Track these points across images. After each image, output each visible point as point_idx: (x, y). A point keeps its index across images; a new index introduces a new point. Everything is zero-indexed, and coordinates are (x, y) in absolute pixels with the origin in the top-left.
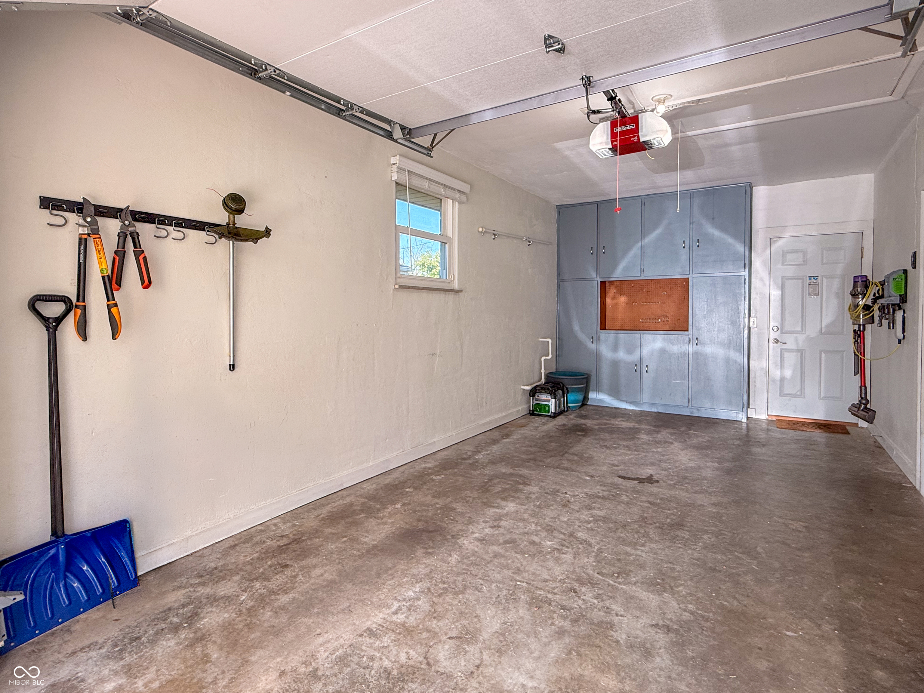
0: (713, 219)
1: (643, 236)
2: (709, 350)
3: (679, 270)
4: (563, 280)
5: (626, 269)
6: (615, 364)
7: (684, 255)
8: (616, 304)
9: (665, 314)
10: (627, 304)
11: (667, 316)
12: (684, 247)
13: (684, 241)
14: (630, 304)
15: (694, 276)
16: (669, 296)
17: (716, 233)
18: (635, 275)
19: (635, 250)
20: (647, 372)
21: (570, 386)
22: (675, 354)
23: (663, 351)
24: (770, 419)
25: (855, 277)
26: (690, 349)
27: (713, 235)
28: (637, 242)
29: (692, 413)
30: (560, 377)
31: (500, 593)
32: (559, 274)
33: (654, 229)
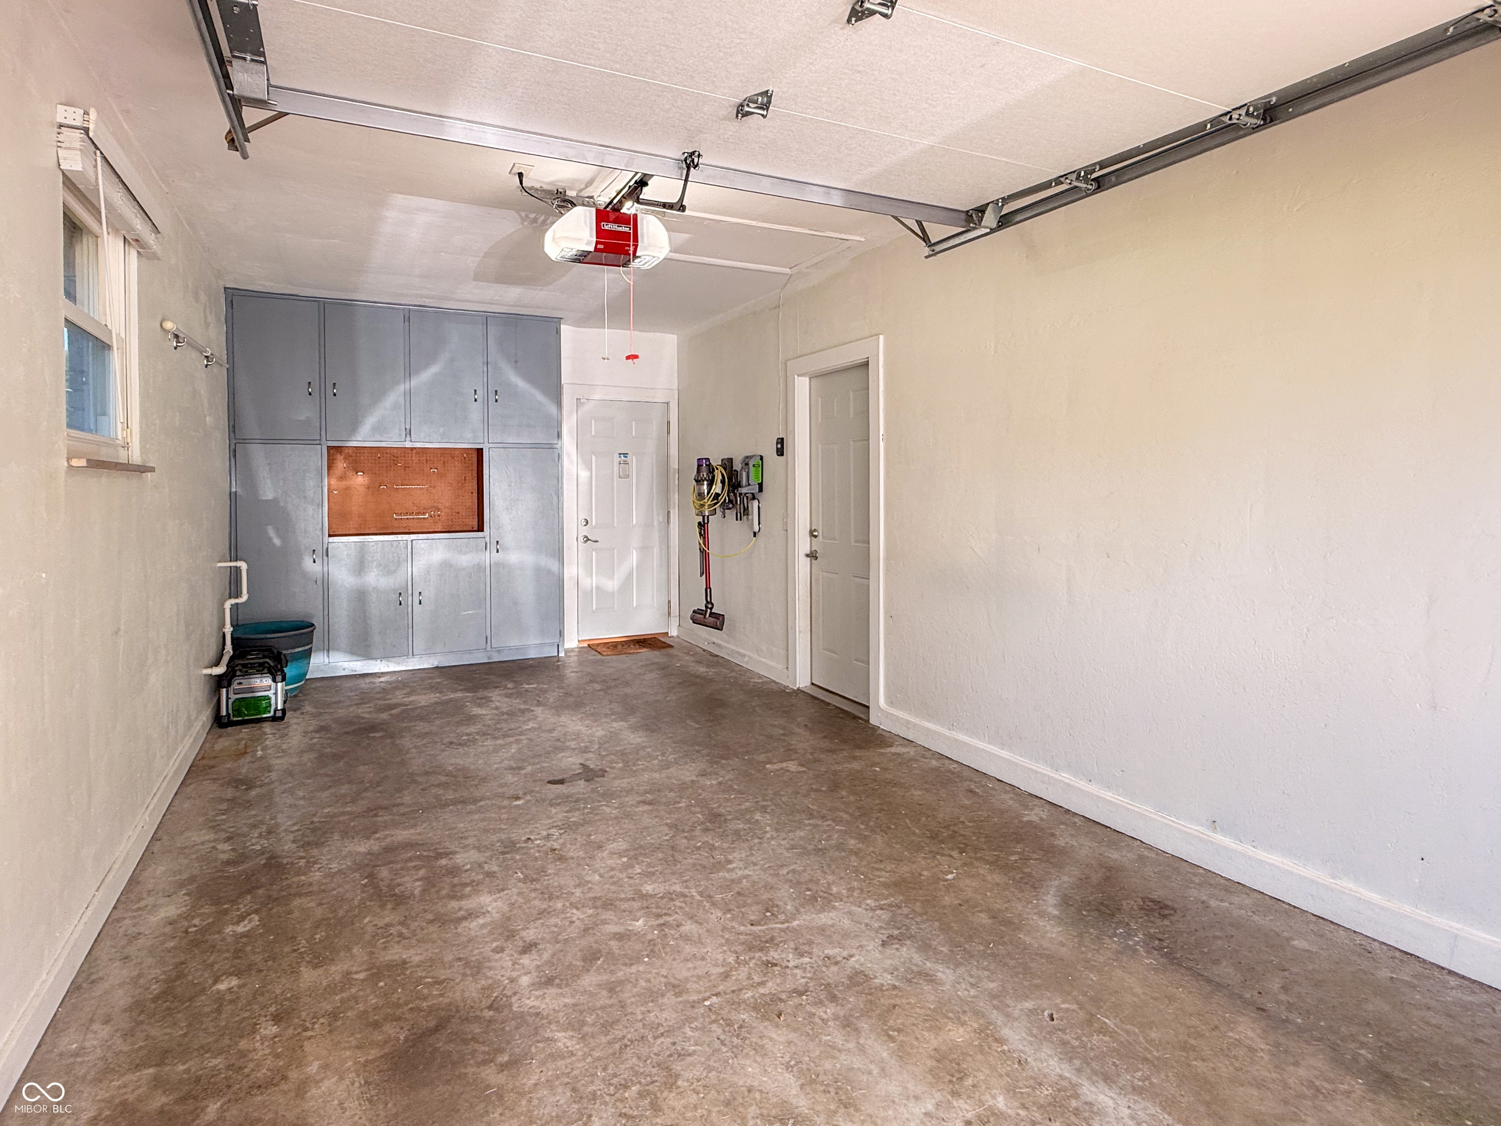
0: (516, 362)
1: (409, 373)
2: (514, 557)
3: (469, 435)
4: (244, 441)
5: (378, 428)
6: (361, 597)
7: (475, 413)
8: (348, 488)
9: (435, 504)
10: (368, 488)
11: (439, 510)
12: (476, 400)
13: (475, 391)
14: (373, 488)
15: (491, 445)
16: (441, 476)
17: (520, 383)
18: (393, 440)
19: (394, 397)
20: (420, 603)
21: (289, 651)
22: (464, 569)
23: (446, 565)
24: (581, 646)
25: (699, 460)
26: (487, 558)
27: (517, 386)
28: (398, 383)
29: (489, 658)
30: (269, 636)
31: (714, 1035)
32: (233, 428)
33: (427, 366)
